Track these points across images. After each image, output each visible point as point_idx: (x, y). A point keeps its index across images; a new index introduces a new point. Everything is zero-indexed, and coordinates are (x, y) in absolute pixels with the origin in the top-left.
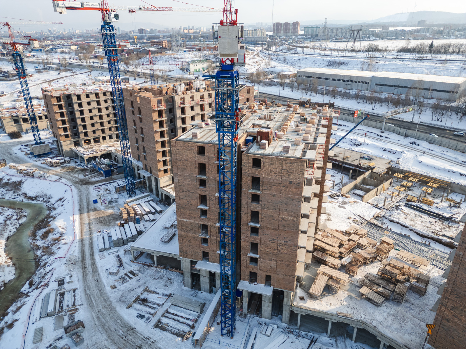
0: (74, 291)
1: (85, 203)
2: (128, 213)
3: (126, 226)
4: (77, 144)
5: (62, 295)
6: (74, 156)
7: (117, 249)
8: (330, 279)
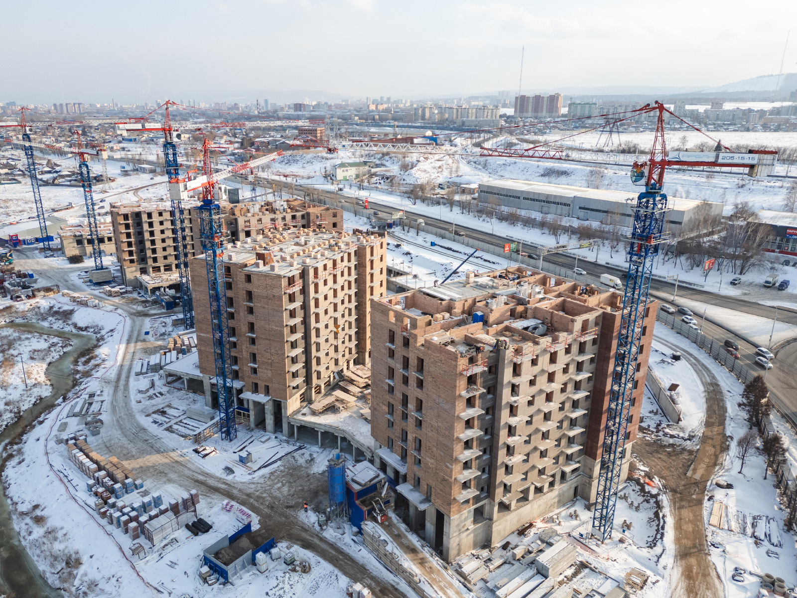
0: (102, 402)
1: (135, 334)
2: (175, 343)
3: (168, 354)
4: (144, 271)
5: (91, 404)
6: (138, 286)
7: (153, 374)
8: (337, 400)
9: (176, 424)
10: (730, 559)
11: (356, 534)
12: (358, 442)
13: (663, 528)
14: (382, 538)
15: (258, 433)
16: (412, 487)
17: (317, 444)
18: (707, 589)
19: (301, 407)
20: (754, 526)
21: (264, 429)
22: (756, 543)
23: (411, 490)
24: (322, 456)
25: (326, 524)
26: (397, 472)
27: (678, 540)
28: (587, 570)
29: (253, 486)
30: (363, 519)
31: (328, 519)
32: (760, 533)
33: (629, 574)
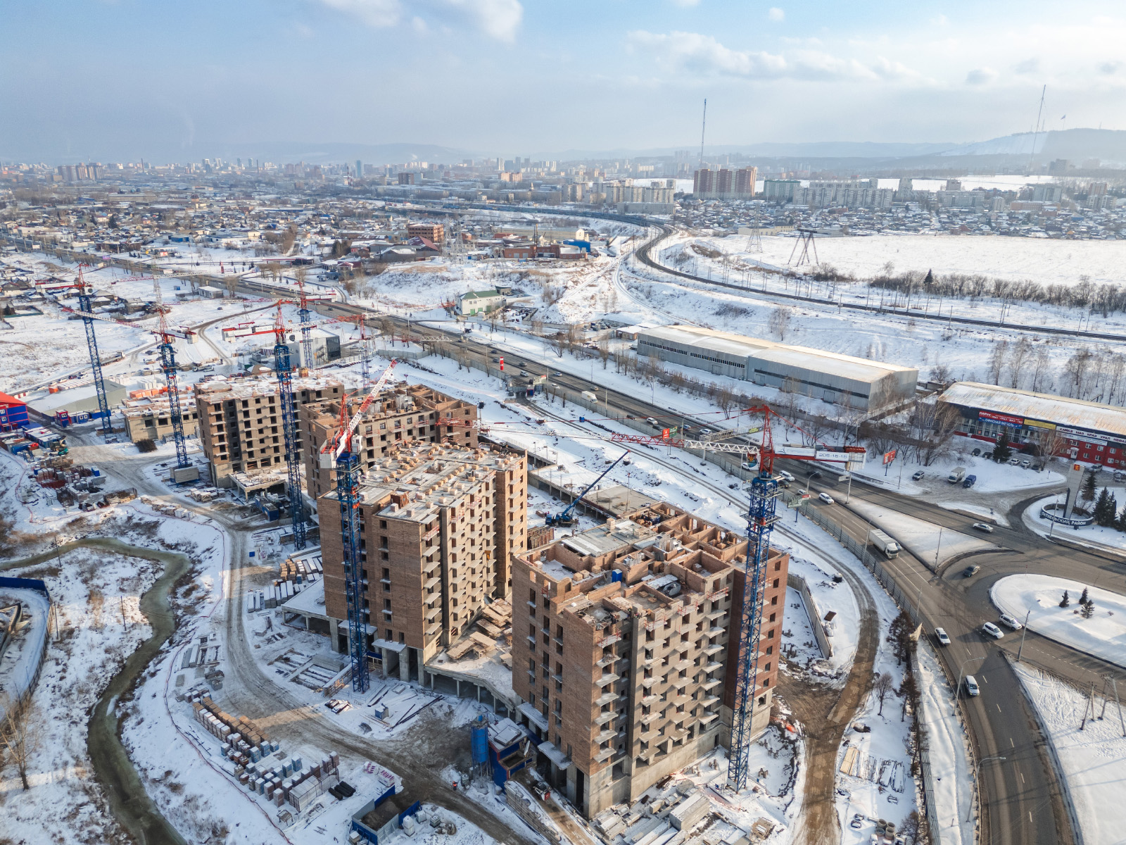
0: (217, 648)
1: (239, 555)
2: (289, 571)
3: (283, 585)
4: (237, 468)
5: (204, 651)
6: (231, 486)
7: (268, 610)
8: (476, 644)
9: (302, 673)
10: (853, 806)
11: (499, 794)
12: (499, 693)
13: (795, 776)
14: (525, 797)
15: (391, 682)
16: (553, 746)
17: (456, 693)
18: (826, 836)
19: (438, 652)
20: (881, 771)
21: (398, 676)
22: (880, 789)
23: (553, 749)
24: (461, 707)
25: (469, 784)
26: (538, 729)
27: (807, 789)
28: (718, 822)
29: (392, 744)
30: (506, 779)
31: (471, 778)
32: (885, 780)
33: (756, 824)
